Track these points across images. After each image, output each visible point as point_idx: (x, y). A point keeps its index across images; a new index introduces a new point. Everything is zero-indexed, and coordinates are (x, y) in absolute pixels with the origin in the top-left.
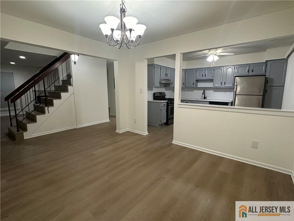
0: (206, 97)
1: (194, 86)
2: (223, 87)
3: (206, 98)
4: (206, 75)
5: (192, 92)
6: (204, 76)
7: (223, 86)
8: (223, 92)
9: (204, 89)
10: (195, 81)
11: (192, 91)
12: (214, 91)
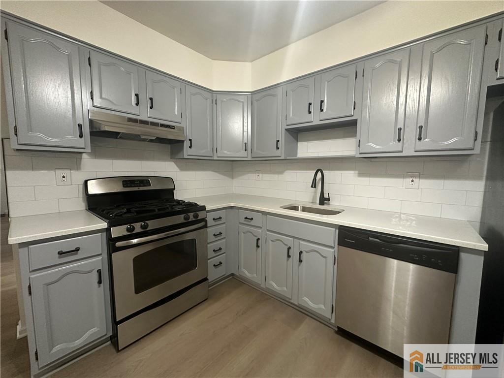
0: (326, 196)
1: (281, 153)
2: (409, 152)
3: (328, 200)
4: (322, 102)
5: (280, 176)
6: (315, 108)
7: (410, 148)
8: (404, 177)
9: (320, 166)
10: (282, 136)
11: (282, 172)
12: (361, 175)
